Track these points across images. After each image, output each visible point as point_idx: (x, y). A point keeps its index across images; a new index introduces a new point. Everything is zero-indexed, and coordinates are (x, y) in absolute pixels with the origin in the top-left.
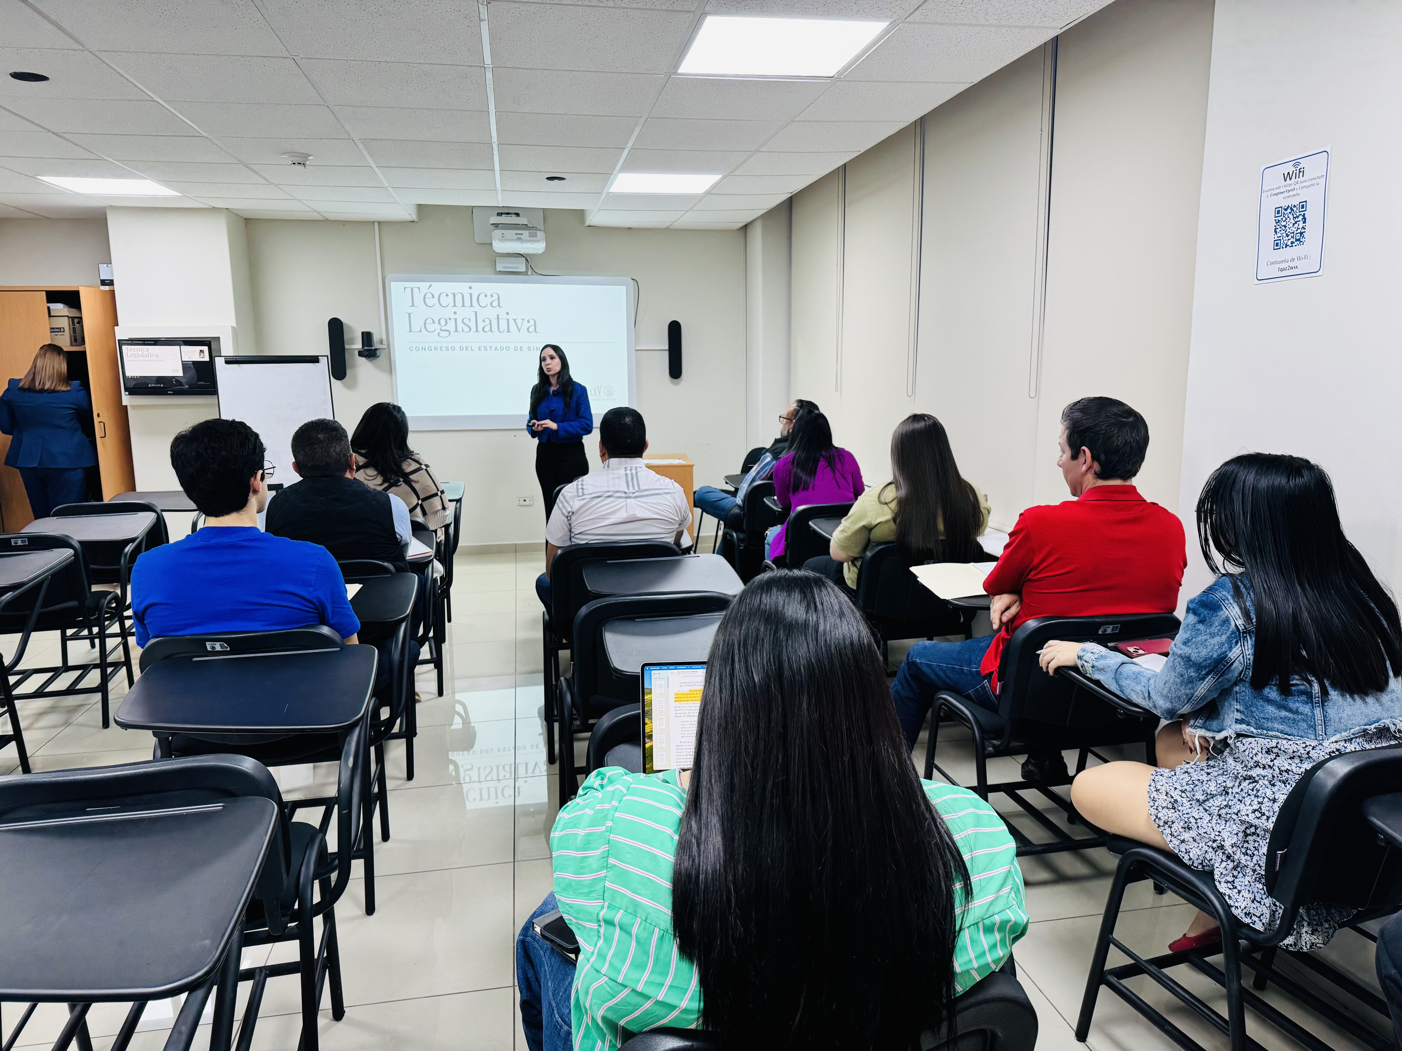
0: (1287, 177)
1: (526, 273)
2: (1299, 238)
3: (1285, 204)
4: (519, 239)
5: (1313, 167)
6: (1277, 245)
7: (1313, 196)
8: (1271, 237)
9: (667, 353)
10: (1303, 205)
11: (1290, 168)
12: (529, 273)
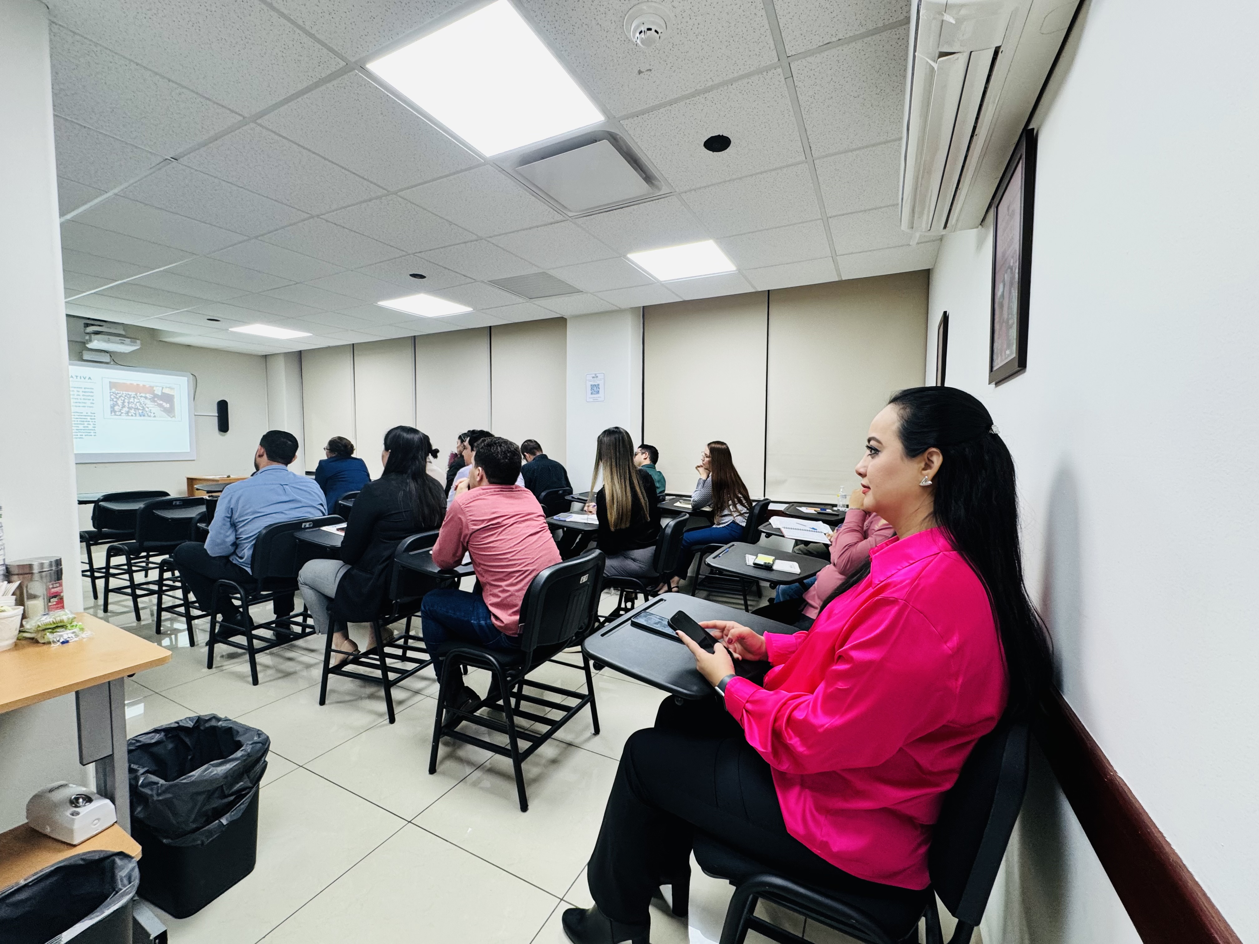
0: (593, 377)
1: (107, 363)
2: (598, 392)
3: (594, 384)
4: (123, 343)
5: (600, 376)
6: (592, 394)
7: (601, 383)
8: (590, 392)
9: (216, 419)
10: (598, 385)
11: (594, 376)
12: (112, 363)
